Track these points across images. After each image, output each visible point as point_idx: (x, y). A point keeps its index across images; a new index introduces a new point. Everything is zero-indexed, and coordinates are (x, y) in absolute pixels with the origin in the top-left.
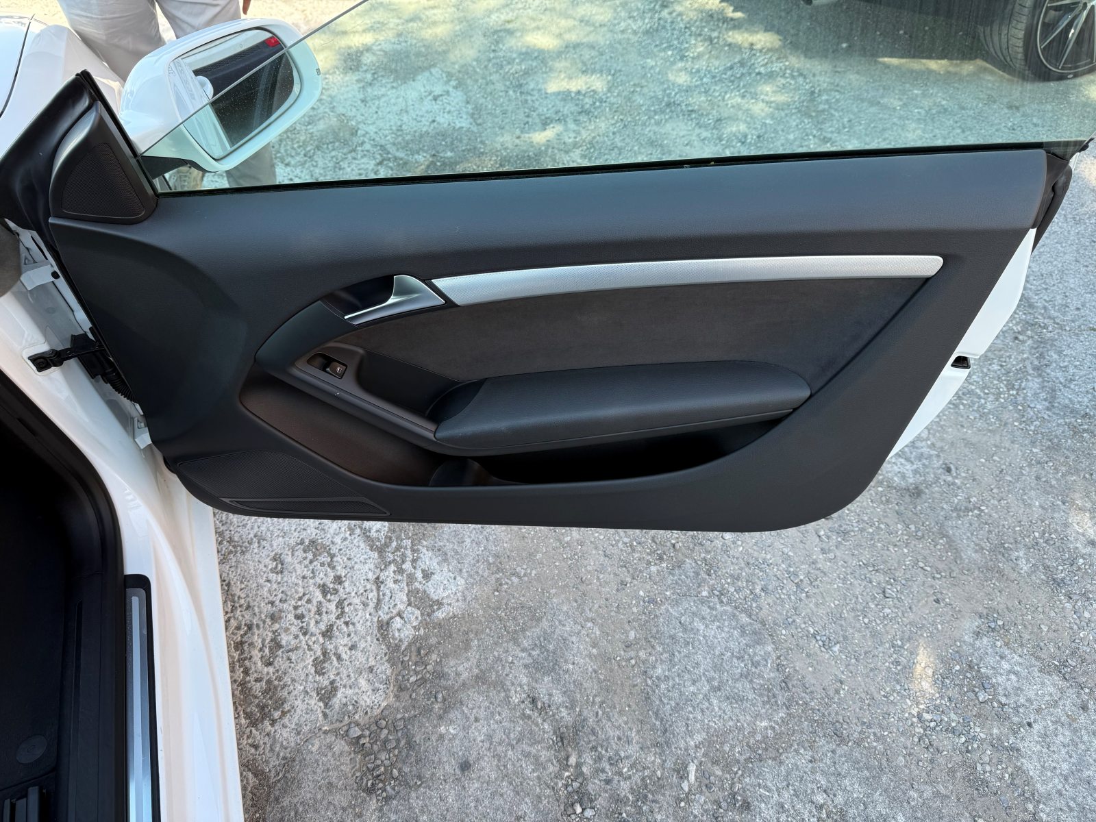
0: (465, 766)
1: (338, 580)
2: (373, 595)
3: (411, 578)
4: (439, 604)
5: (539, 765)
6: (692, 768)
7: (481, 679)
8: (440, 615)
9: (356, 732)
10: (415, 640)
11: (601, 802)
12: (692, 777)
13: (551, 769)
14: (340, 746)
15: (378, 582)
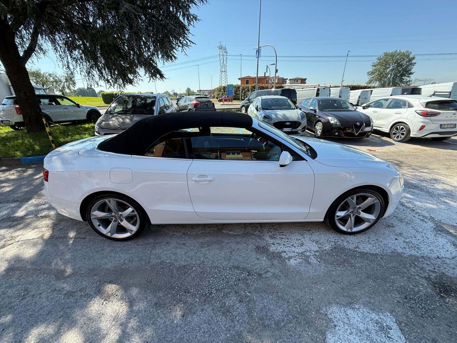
0: (258, 259)
1: (295, 247)
2: (291, 251)
3: (295, 257)
4: (289, 261)
5: (256, 269)
6: (249, 294)
7: (273, 264)
8: (287, 260)
9: (266, 247)
10: (282, 256)
11: (248, 277)
12: (248, 294)
13: (255, 271)
14: (264, 245)
15: (294, 252)
